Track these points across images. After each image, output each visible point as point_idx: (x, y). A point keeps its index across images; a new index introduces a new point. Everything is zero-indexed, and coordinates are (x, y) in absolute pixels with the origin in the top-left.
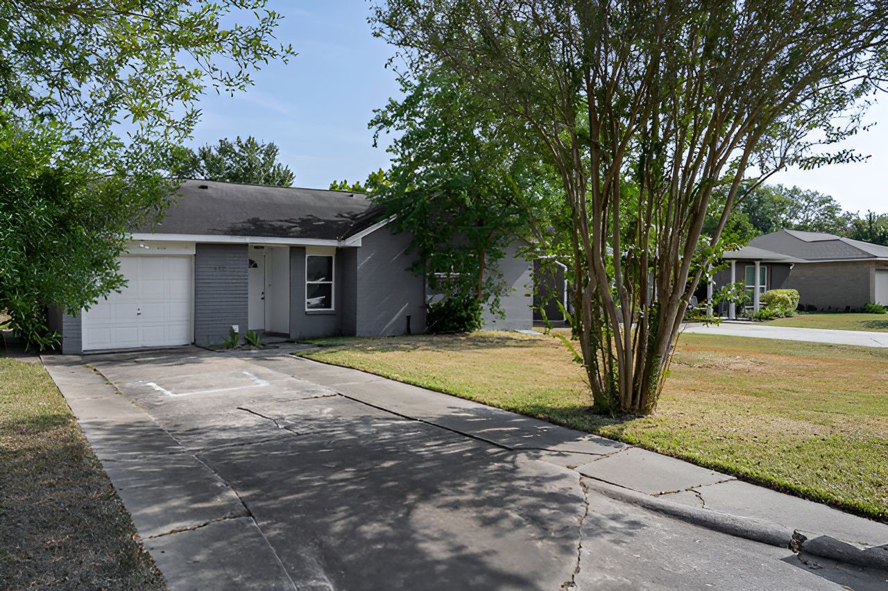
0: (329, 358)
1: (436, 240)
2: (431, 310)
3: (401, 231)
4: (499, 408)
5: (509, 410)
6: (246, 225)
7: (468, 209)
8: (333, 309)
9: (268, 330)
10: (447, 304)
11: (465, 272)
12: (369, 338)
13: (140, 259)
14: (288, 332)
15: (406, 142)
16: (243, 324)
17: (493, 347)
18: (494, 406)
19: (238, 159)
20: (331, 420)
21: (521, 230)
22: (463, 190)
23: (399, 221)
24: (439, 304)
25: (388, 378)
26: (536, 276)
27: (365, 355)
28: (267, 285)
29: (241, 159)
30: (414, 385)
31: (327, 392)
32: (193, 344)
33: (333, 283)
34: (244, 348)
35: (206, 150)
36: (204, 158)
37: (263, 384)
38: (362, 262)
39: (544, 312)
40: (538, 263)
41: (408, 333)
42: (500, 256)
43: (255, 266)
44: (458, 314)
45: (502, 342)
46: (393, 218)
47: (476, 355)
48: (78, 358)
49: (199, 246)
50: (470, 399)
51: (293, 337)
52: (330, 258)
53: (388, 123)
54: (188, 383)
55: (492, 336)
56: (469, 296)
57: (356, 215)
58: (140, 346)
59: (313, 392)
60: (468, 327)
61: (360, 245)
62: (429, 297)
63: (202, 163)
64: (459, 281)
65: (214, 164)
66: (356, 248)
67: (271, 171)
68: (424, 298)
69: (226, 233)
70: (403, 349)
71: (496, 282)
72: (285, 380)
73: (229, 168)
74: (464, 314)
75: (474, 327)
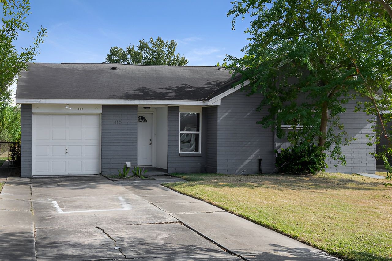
0: (187, 190)
1: (282, 99)
2: (278, 154)
3: (253, 92)
4: (323, 250)
5: (333, 254)
6: (137, 92)
7: (311, 72)
8: (200, 152)
9: (154, 166)
10: (293, 151)
11: (307, 124)
12: (226, 175)
13: (67, 117)
14: (167, 169)
15: (258, 24)
16: (134, 161)
17: (333, 188)
18: (317, 248)
19: (151, 52)
20: (160, 247)
21: (360, 88)
22: (305, 57)
23: (252, 84)
24: (287, 150)
25: (226, 210)
26: (378, 129)
27: (216, 190)
28: (153, 135)
29: (152, 52)
30: (247, 218)
31: (170, 219)
32: (100, 173)
33: (200, 133)
34: (131, 178)
35: (131, 48)
36: (129, 53)
37: (127, 208)
38: (221, 117)
39: (386, 159)
40: (381, 117)
41: (260, 172)
42: (340, 110)
43: (145, 120)
44: (303, 159)
45: (342, 184)
46: (247, 83)
47: (313, 195)
48: (28, 180)
49: (104, 107)
50: (295, 238)
51: (169, 172)
52: (198, 115)
53: (242, 11)
54: (77, 203)
55: (335, 178)
56: (313, 144)
57: (220, 83)
58: (67, 174)
59: (159, 218)
60: (312, 170)
61: (220, 105)
62: (277, 145)
63: (129, 56)
64: (302, 132)
65: (136, 56)
66: (216, 107)
67: (173, 58)
68: (274, 145)
69: (121, 98)
70: (249, 186)
71: (336, 132)
72: (145, 206)
73: (145, 58)
74: (307, 159)
75: (316, 170)
